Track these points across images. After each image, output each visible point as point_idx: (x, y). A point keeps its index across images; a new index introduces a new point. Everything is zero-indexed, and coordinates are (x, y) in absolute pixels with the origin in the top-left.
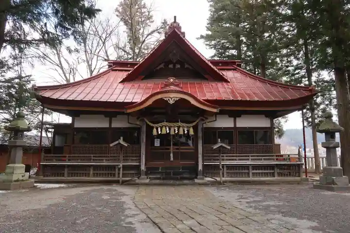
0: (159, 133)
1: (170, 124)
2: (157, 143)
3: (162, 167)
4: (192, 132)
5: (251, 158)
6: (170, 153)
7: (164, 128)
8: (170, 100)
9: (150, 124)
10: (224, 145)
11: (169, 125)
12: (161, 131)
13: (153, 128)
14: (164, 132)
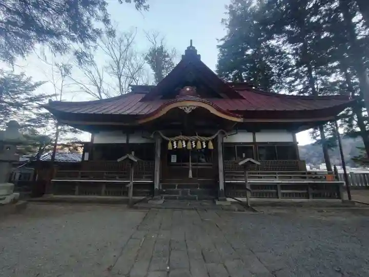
0: (175, 147)
1: (186, 137)
2: (174, 159)
3: (178, 185)
4: (211, 146)
5: (279, 175)
6: (188, 170)
7: (180, 142)
8: (187, 109)
9: (165, 138)
10: (252, 160)
11: (185, 139)
12: (177, 145)
13: (168, 142)
14: (180, 146)
